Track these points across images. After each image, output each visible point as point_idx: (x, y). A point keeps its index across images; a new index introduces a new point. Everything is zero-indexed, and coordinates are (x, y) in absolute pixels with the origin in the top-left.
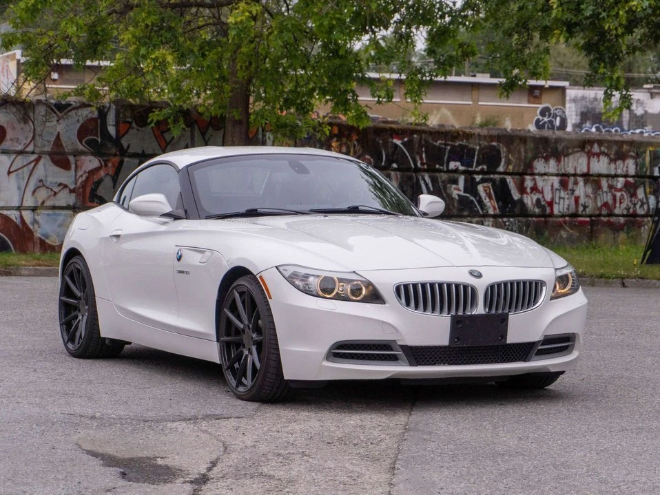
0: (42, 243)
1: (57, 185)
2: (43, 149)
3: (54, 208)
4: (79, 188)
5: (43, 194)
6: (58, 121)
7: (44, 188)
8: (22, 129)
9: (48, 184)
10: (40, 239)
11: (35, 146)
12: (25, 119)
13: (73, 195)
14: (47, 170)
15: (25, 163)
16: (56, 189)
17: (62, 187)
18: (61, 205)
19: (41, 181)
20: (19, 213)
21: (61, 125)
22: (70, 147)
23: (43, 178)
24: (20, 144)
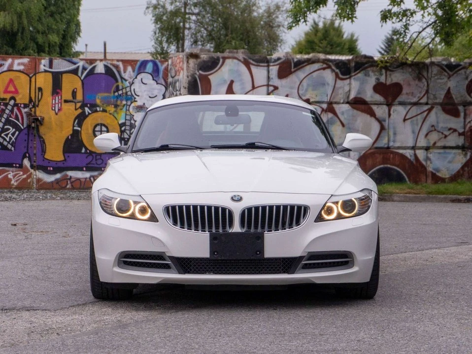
0: (434, 175)
1: (447, 129)
2: (436, 101)
3: (445, 147)
4: (468, 132)
5: (434, 137)
6: (449, 78)
7: (436, 132)
8: (417, 85)
9: (439, 129)
10: (432, 173)
11: (428, 98)
12: (419, 78)
13: (462, 138)
14: (438, 117)
15: (419, 112)
16: (447, 133)
17: (452, 131)
18: (451, 145)
19: (433, 126)
20: (413, 152)
21: (451, 82)
22: (459, 99)
23: (435, 124)
24: (415, 97)
